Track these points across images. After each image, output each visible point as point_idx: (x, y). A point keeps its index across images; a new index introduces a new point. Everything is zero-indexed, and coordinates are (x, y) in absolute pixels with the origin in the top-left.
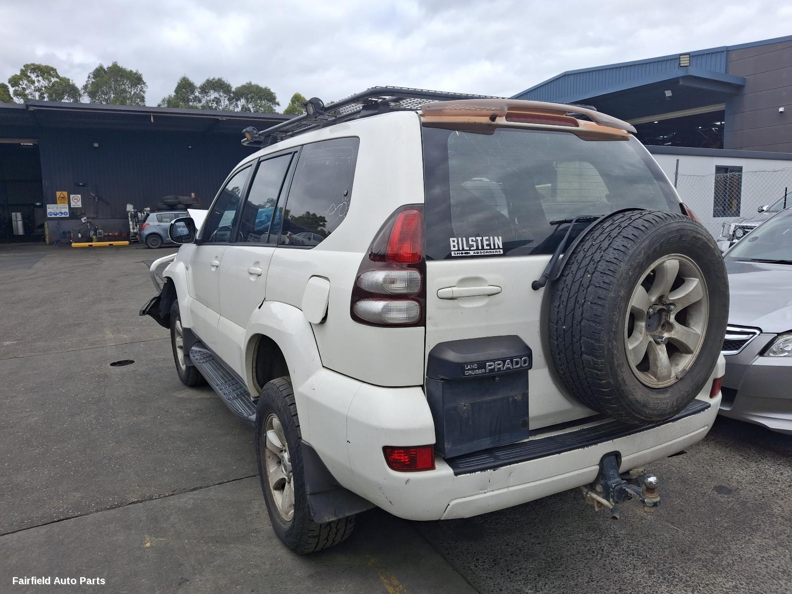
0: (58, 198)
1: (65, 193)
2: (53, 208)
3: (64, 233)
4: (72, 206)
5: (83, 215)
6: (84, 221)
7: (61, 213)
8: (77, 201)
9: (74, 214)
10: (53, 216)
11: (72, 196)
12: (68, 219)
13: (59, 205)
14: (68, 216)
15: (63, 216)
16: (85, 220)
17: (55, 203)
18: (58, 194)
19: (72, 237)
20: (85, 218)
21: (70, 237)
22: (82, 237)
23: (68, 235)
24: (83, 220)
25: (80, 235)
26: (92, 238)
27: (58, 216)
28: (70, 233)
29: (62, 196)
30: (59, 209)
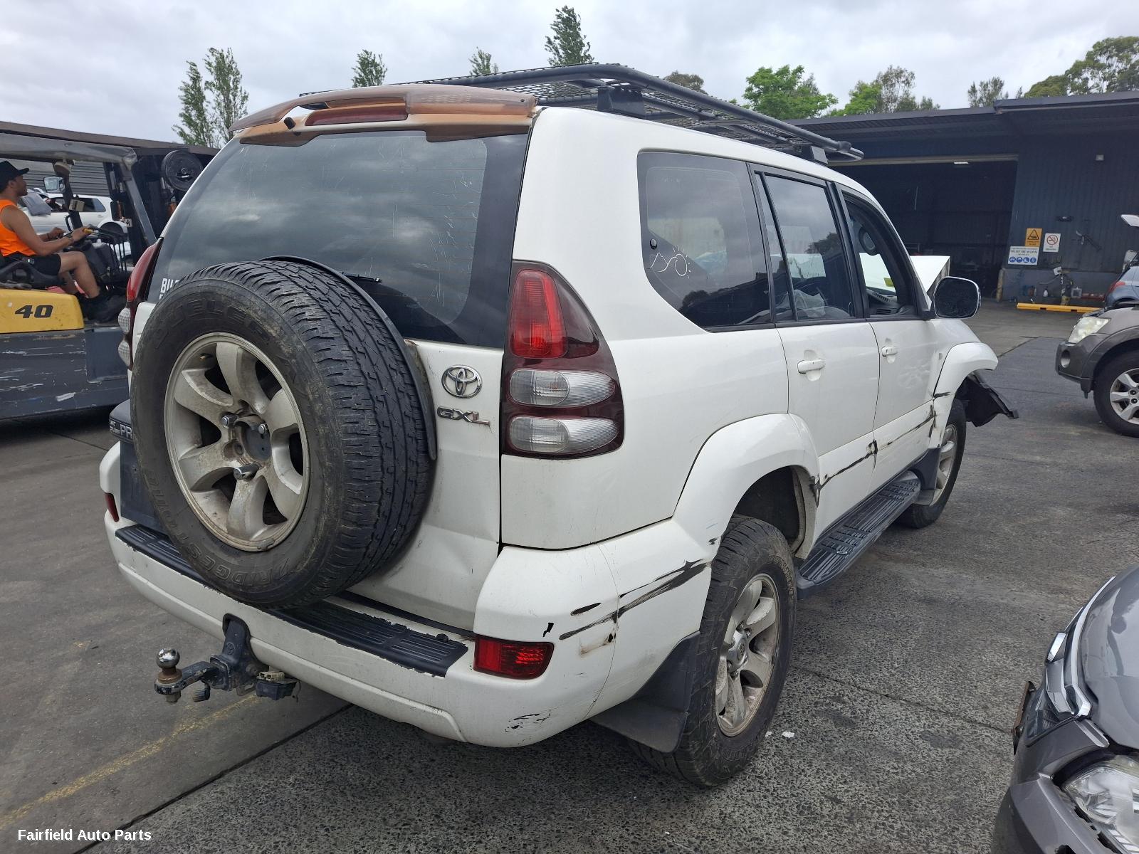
0: (1027, 237)
1: (1039, 231)
2: (1017, 251)
3: (1025, 288)
4: (1044, 250)
5: (1058, 263)
6: (1056, 273)
7: (1028, 259)
8: (1053, 243)
9: (1046, 261)
10: (1016, 263)
11: (1047, 235)
12: (1036, 269)
13: (1027, 248)
14: (1036, 264)
15: (1029, 263)
16: (1058, 271)
17: (1022, 244)
18: (1029, 231)
19: (1035, 294)
20: (1060, 268)
21: (1033, 295)
22: (1049, 295)
23: (1029, 291)
24: (1056, 271)
25: (1046, 293)
26: (1061, 298)
27: (1022, 263)
28: (1033, 288)
29: (1034, 234)
30: (1026, 253)
